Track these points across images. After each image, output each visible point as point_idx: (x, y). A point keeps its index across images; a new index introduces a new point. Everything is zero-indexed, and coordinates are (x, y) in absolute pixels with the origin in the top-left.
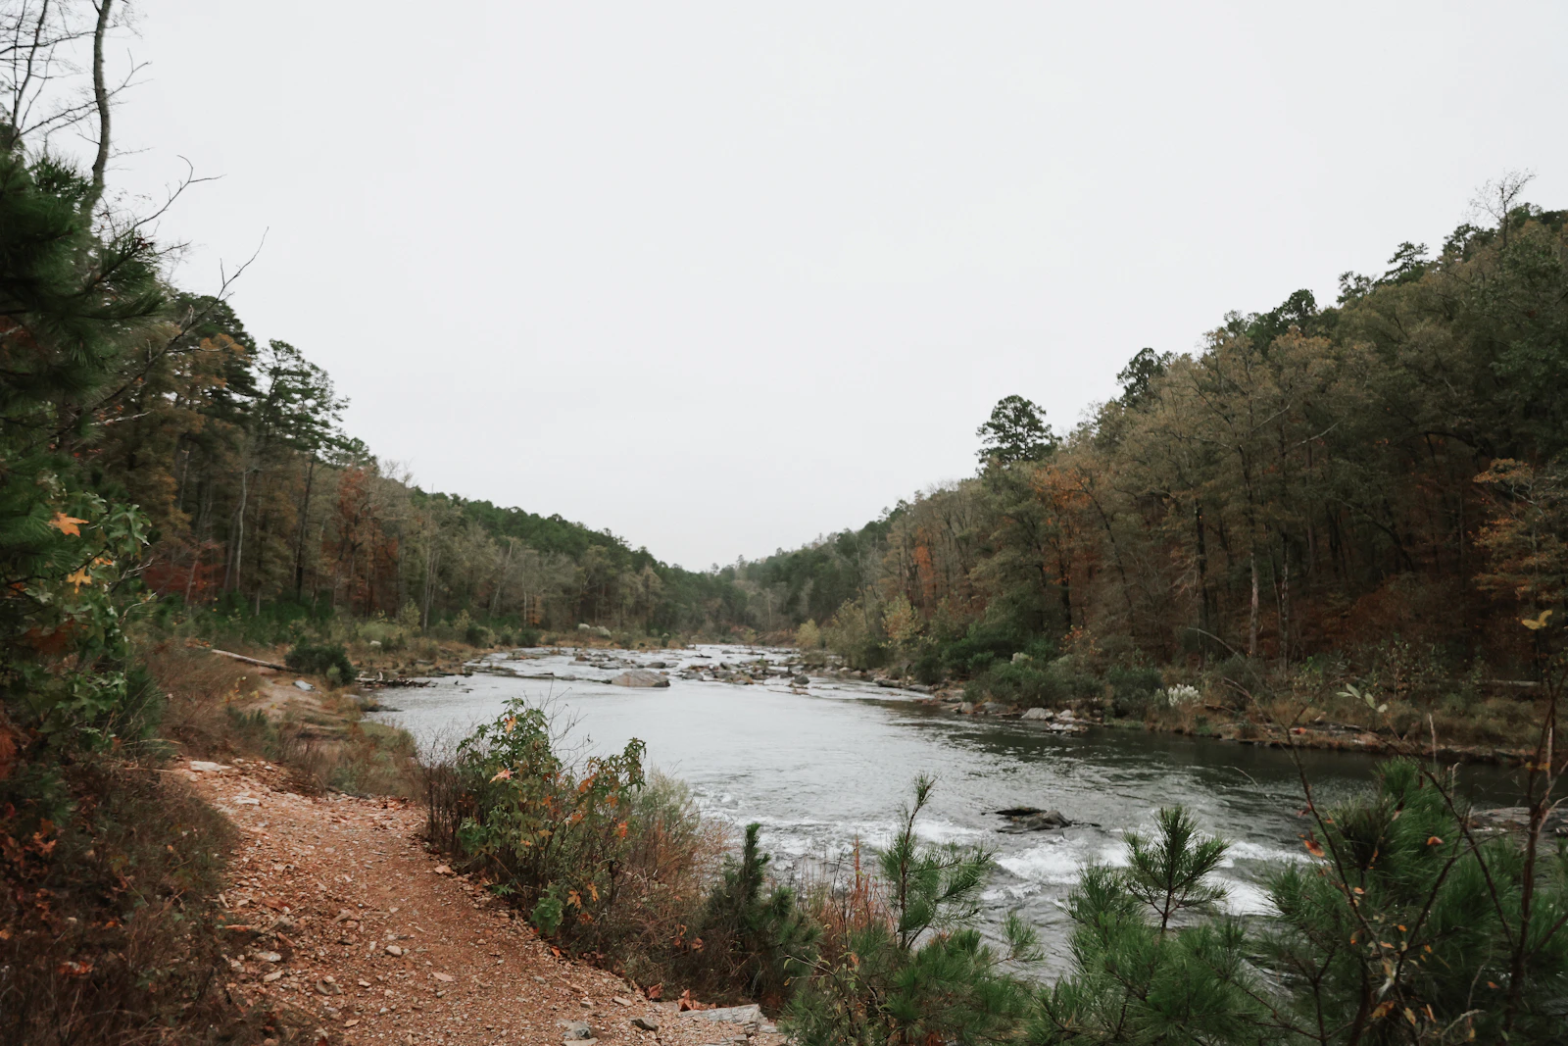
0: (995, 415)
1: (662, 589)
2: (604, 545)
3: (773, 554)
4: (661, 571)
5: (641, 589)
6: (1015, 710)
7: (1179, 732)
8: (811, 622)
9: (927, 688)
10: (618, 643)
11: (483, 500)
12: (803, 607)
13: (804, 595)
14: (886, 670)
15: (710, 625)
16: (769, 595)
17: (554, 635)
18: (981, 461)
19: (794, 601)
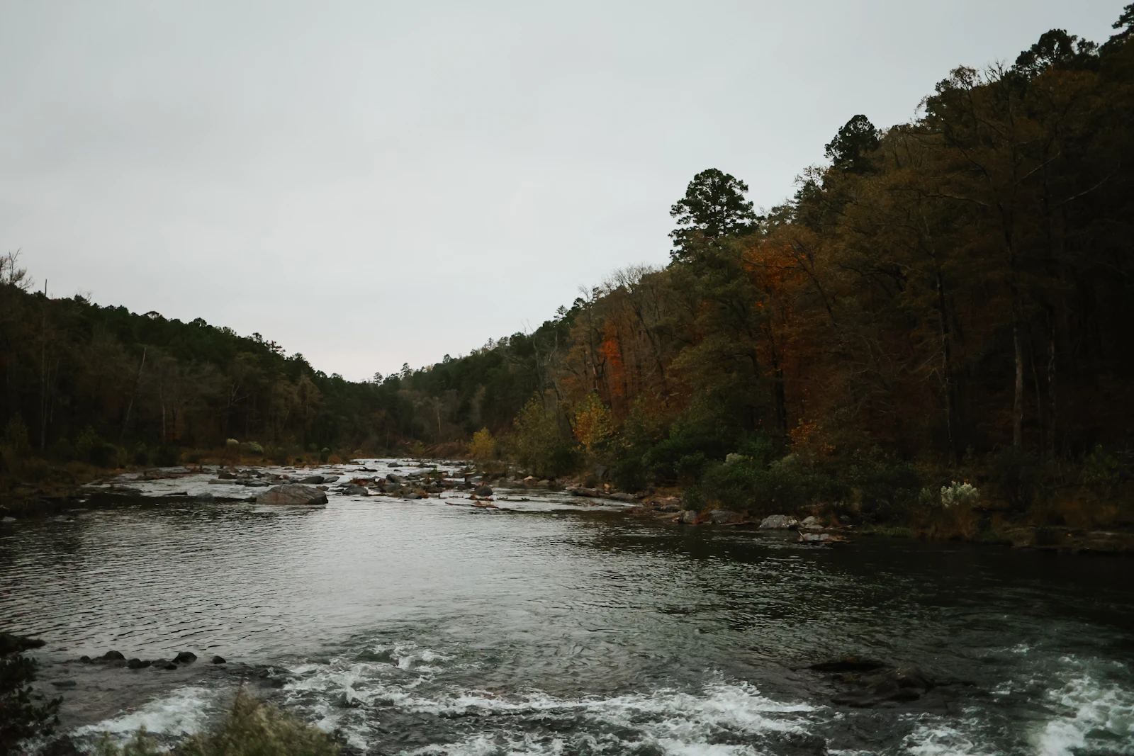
0: (691, 192)
1: (321, 400)
2: (254, 352)
3: (441, 361)
4: (319, 380)
5: (297, 399)
6: (745, 518)
7: (957, 539)
8: (485, 431)
9: (631, 496)
10: (271, 459)
11: (117, 305)
12: (476, 416)
13: (476, 403)
14: (578, 478)
15: (374, 438)
16: (438, 405)
17: (198, 452)
18: (676, 243)
19: (465, 408)
